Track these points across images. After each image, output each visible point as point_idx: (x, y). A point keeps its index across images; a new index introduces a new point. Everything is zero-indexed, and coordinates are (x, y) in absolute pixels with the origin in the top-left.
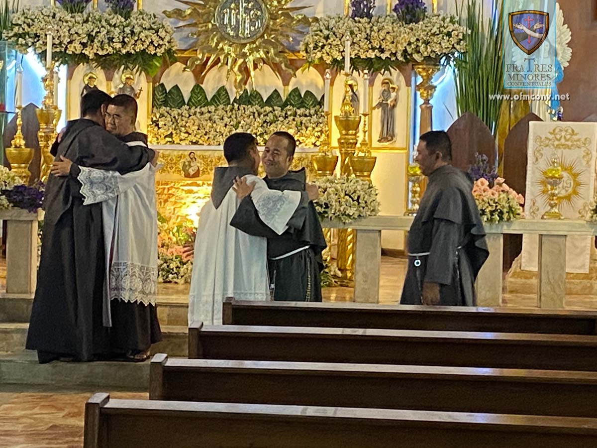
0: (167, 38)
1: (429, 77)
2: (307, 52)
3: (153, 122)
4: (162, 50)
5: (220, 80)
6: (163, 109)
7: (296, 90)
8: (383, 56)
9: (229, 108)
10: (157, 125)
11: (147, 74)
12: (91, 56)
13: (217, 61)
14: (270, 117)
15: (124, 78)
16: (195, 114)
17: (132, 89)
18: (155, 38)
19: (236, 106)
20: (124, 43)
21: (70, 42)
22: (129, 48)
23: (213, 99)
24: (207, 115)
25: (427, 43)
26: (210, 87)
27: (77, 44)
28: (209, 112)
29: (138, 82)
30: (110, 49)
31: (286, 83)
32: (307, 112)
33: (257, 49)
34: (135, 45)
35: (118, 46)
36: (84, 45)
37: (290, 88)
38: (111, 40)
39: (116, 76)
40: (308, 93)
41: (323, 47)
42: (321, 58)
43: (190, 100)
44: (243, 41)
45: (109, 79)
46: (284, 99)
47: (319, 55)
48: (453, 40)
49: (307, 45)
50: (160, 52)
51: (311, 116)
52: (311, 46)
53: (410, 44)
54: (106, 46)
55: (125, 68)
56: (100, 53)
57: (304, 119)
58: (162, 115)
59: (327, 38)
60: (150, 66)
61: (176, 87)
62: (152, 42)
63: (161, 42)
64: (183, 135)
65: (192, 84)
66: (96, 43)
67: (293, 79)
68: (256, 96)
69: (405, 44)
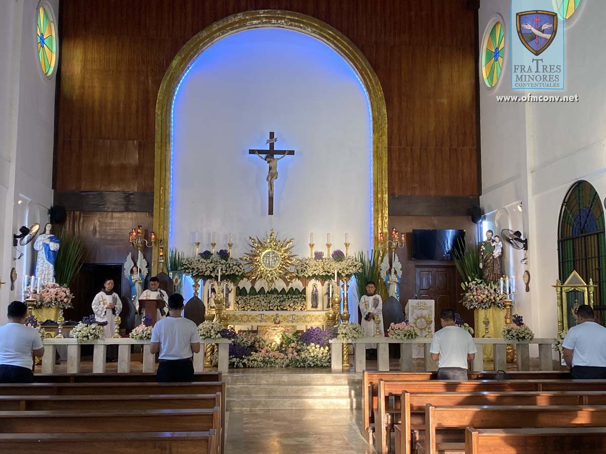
0: (242, 269)
2: (298, 273)
3: (237, 302)
5: (261, 284)
6: (240, 297)
7: (292, 288)
8: (329, 274)
9: (265, 296)
10: (238, 303)
12: (214, 276)
13: (261, 277)
14: (282, 299)
16: (252, 298)
18: (238, 268)
19: (268, 295)
20: (226, 271)
21: (206, 271)
22: (228, 273)
23: (259, 292)
24: (257, 299)
25: (347, 269)
26: (257, 287)
27: (208, 272)
28: (258, 297)
31: (287, 285)
32: (297, 297)
34: (230, 271)
35: (224, 272)
36: (211, 272)
37: (289, 287)
40: (296, 289)
41: (304, 271)
43: (250, 293)
44: (271, 269)
46: (287, 292)
47: (303, 274)
48: (358, 268)
50: (240, 274)
51: (298, 298)
52: (300, 271)
53: (340, 270)
57: (296, 300)
58: (240, 299)
59: (306, 267)
60: (235, 280)
61: (244, 288)
62: (237, 270)
63: (240, 270)
64: (249, 307)
65: (250, 286)
67: (290, 284)
68: (275, 290)
69: (338, 270)
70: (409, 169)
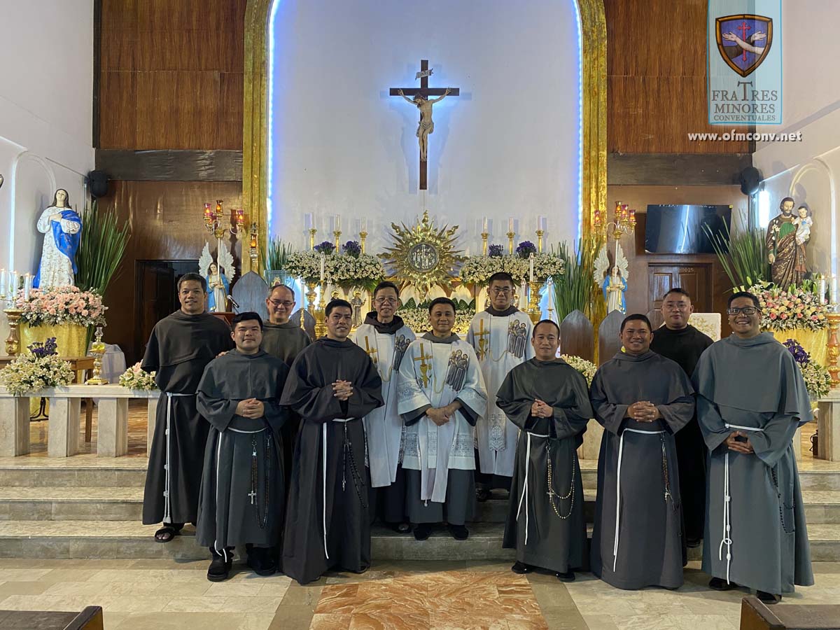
0: (381, 270)
1: (538, 290)
2: (464, 277)
4: (378, 276)
5: (410, 294)
9: (415, 310)
11: (369, 291)
12: (336, 280)
13: (409, 283)
15: (355, 294)
17: (360, 300)
18: (374, 269)
19: (420, 309)
20: (355, 272)
22: (359, 275)
23: (406, 305)
25: (541, 269)
28: (404, 313)
29: (363, 296)
30: (348, 276)
32: (462, 312)
33: (432, 276)
34: (362, 273)
35: (353, 274)
38: (348, 270)
39: (350, 292)
40: (461, 300)
41: (474, 273)
42: (473, 280)
44: (424, 271)
45: (346, 294)
47: (472, 278)
48: (557, 267)
49: (463, 272)
50: (377, 277)
51: (464, 314)
52: (467, 273)
54: (345, 274)
55: (357, 287)
56: (342, 278)
57: (461, 317)
59: (476, 268)
60: (371, 286)
62: (372, 272)
63: (378, 272)
66: (339, 273)
67: (453, 292)
69: (526, 270)
70: (641, 111)
